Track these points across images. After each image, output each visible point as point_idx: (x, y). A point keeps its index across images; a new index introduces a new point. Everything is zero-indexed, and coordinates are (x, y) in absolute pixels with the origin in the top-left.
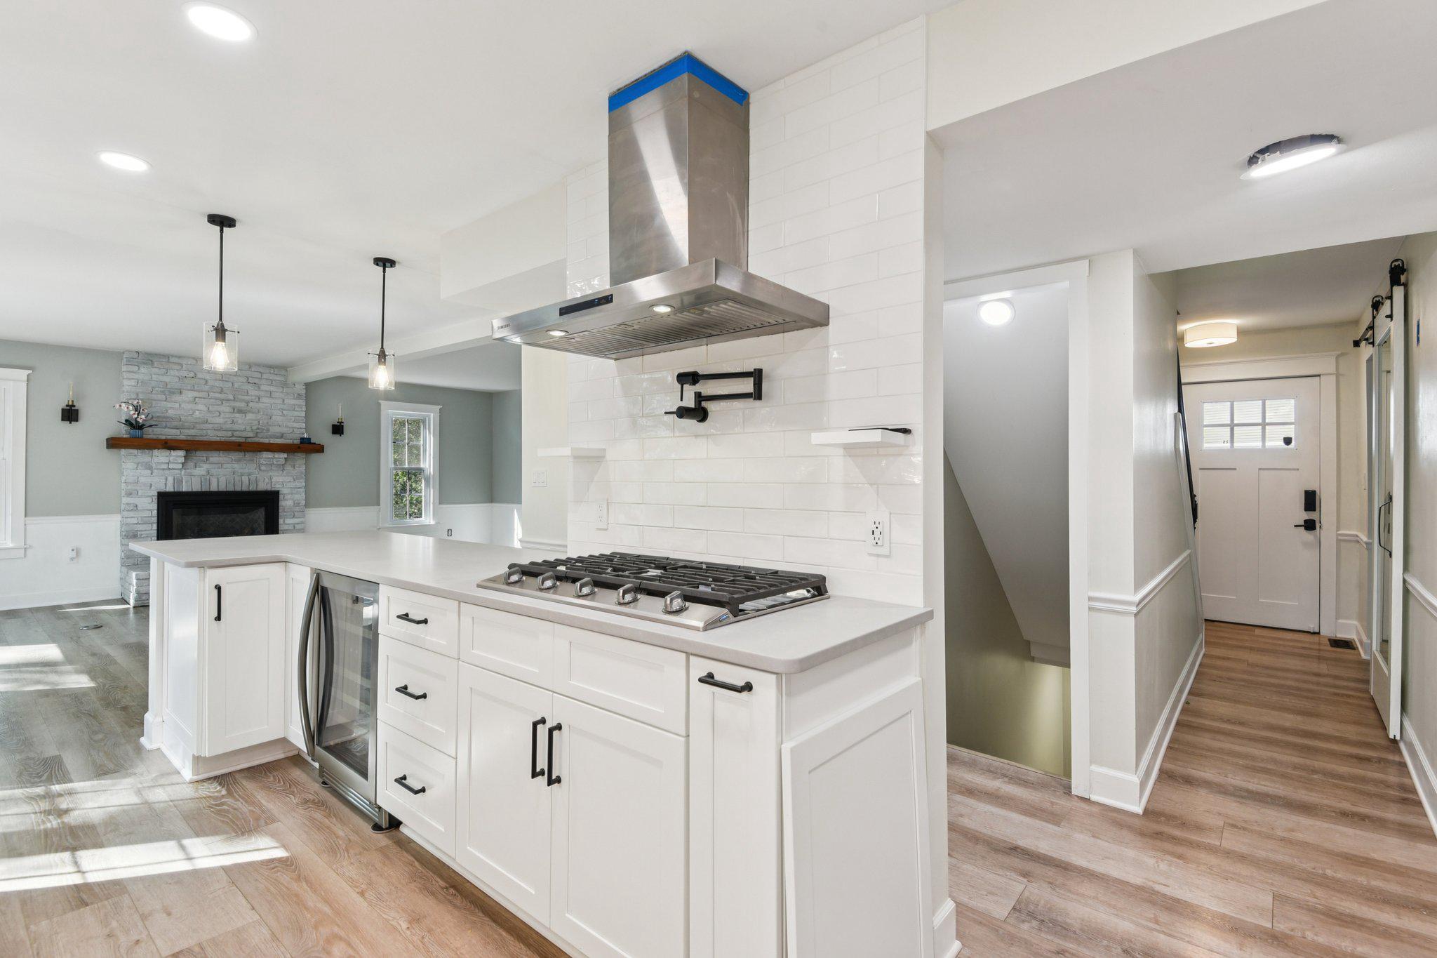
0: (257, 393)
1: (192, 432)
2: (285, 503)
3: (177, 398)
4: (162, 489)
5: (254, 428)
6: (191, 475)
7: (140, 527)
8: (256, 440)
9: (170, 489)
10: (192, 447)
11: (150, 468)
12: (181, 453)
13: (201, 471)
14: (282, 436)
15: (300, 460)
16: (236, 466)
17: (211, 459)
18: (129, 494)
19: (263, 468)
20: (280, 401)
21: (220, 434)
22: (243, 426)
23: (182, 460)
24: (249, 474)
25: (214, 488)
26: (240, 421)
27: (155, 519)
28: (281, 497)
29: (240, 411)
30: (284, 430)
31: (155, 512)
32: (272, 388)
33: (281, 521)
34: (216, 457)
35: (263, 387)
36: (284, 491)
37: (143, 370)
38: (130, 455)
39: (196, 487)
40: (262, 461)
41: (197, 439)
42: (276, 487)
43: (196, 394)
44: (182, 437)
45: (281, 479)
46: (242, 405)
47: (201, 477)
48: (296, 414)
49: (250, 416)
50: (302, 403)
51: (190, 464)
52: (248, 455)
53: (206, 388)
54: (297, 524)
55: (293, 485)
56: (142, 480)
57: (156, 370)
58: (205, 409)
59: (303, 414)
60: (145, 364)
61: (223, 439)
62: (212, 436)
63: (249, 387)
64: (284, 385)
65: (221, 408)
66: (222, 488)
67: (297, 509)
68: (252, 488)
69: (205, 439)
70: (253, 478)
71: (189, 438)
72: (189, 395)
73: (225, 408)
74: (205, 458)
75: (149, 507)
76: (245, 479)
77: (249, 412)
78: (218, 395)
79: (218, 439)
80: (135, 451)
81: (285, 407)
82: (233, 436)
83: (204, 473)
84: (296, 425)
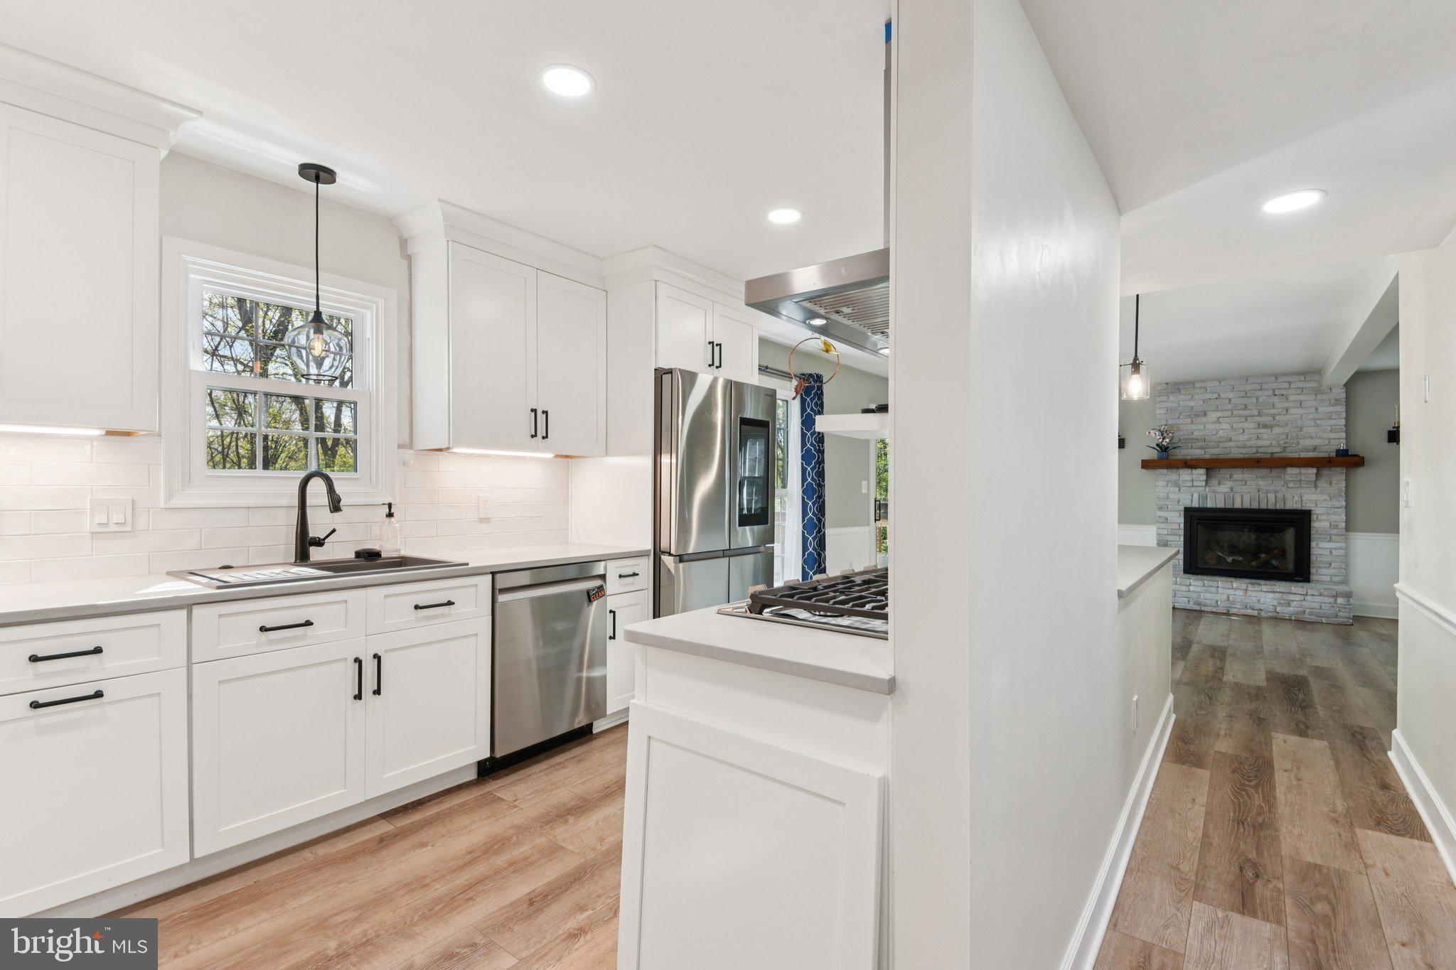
0: (1285, 405)
1: (1216, 451)
2: (1319, 524)
3: (1203, 420)
4: (1188, 504)
5: (1281, 442)
6: (1215, 492)
7: (1170, 538)
8: (1284, 455)
9: (1195, 505)
10: (1213, 466)
11: (1178, 486)
12: (1202, 471)
13: (1225, 488)
14: (1314, 449)
15: (1337, 478)
16: (1261, 483)
17: (1235, 477)
18: (1160, 508)
19: (1291, 485)
20: (1313, 410)
21: (1244, 451)
22: (1269, 442)
23: (1204, 477)
24: (1276, 492)
25: (1238, 505)
26: (1265, 437)
27: (1182, 532)
28: (1314, 517)
29: (1266, 426)
30: (1316, 442)
31: (1182, 526)
32: (1302, 397)
33: (1313, 544)
34: (1239, 474)
35: (1292, 398)
36: (1317, 511)
37: (1172, 398)
38: (1162, 474)
39: (1220, 505)
40: (1287, 477)
41: (1221, 457)
42: (1307, 506)
43: (1219, 414)
44: (1207, 456)
45: (1313, 497)
46: (1268, 419)
47: (1225, 494)
48: (1332, 422)
49: (1276, 430)
50: (1341, 409)
51: (1214, 482)
52: (1275, 471)
53: (1230, 407)
54: (1335, 549)
55: (1329, 504)
56: (1171, 496)
57: (1182, 397)
58: (1228, 427)
59: (1343, 422)
60: (1174, 392)
61: (1247, 456)
62: (1236, 453)
63: (1276, 400)
64: (1318, 391)
65: (1245, 425)
66: (1247, 505)
67: (1335, 531)
68: (1280, 506)
69: (1229, 456)
70: (1280, 496)
71: (1214, 457)
72: (1213, 416)
73: (1250, 425)
74: (1228, 476)
75: (1178, 520)
76: (1271, 497)
77: (1277, 426)
78: (1243, 412)
79: (1242, 456)
80: (1165, 471)
81: (1319, 416)
82: (1257, 452)
83: (1228, 490)
84: (1332, 435)
